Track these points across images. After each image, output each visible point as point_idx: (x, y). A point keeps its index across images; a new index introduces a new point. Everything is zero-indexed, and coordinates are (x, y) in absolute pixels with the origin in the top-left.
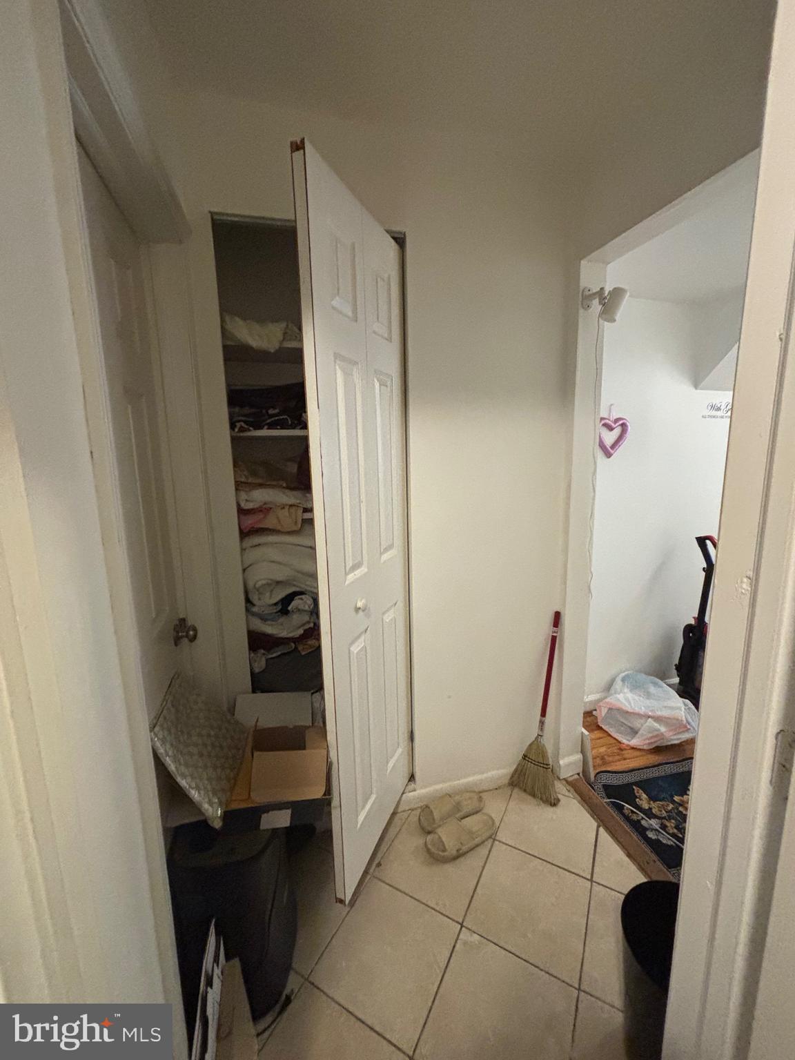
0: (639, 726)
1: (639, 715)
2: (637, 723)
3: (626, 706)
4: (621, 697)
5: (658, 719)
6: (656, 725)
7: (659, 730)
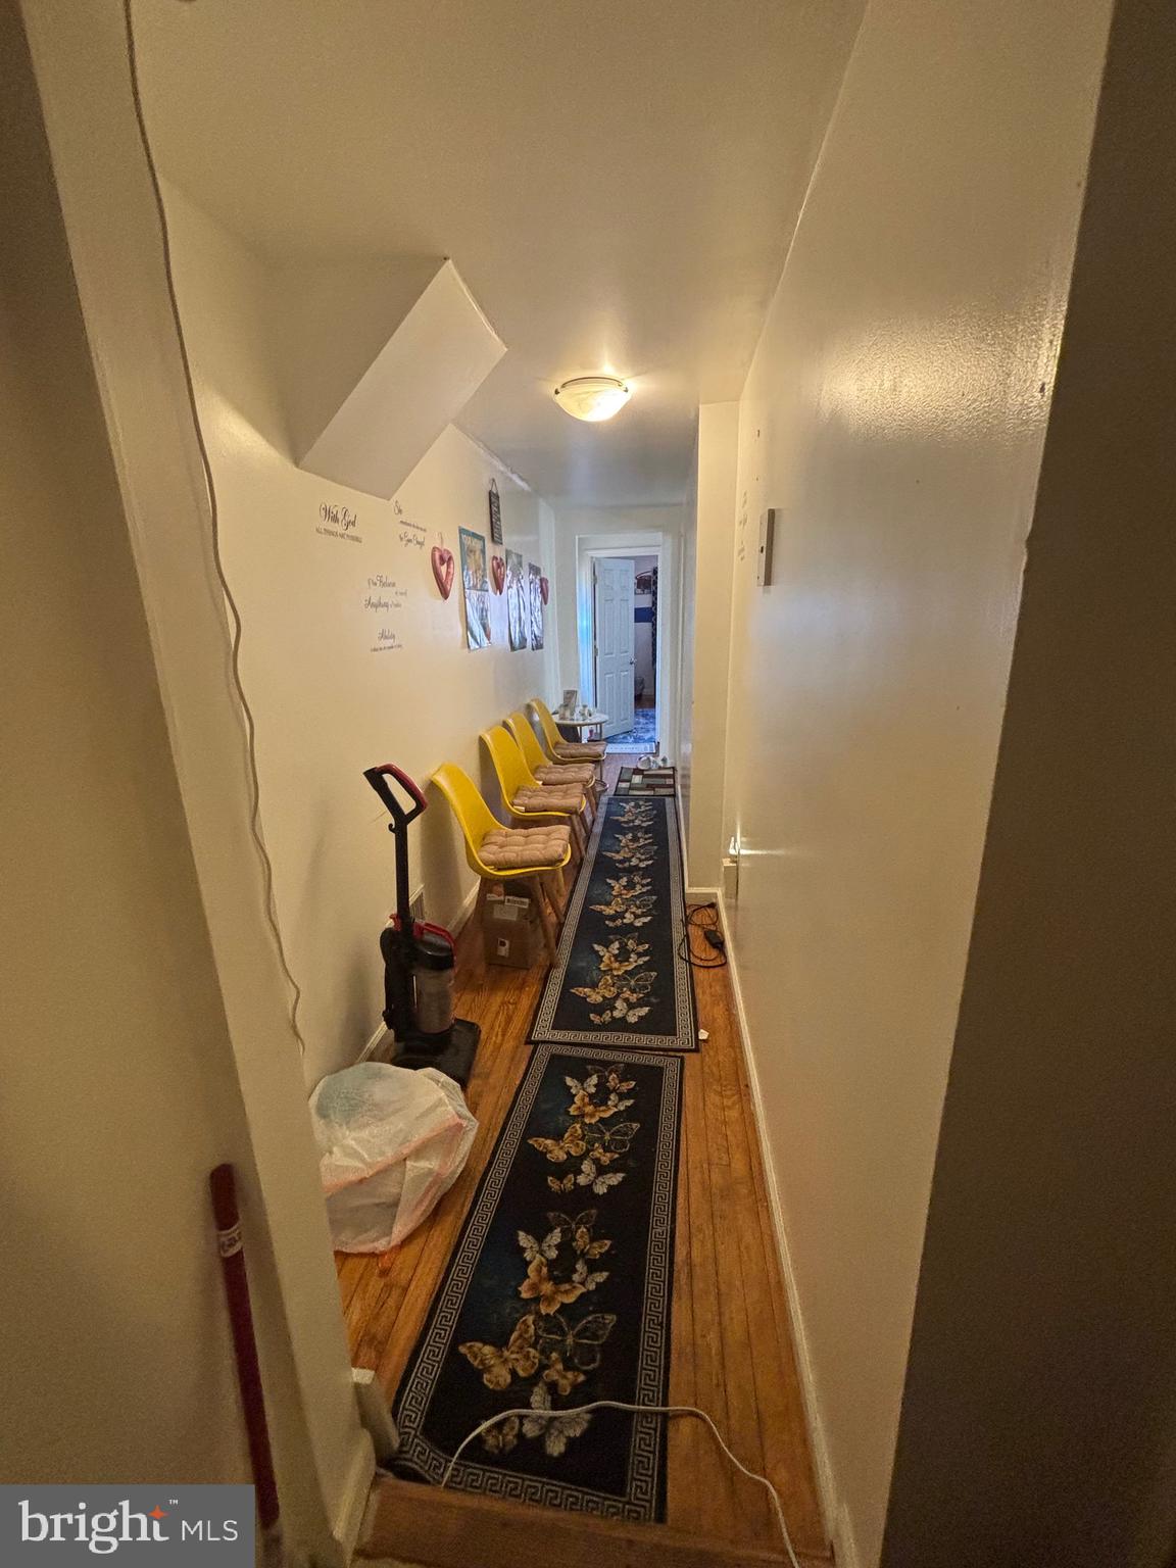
0: (395, 1190)
1: (385, 1171)
2: (390, 1189)
3: (357, 1169)
4: (338, 1158)
5: (419, 1152)
6: (424, 1164)
7: (430, 1172)
